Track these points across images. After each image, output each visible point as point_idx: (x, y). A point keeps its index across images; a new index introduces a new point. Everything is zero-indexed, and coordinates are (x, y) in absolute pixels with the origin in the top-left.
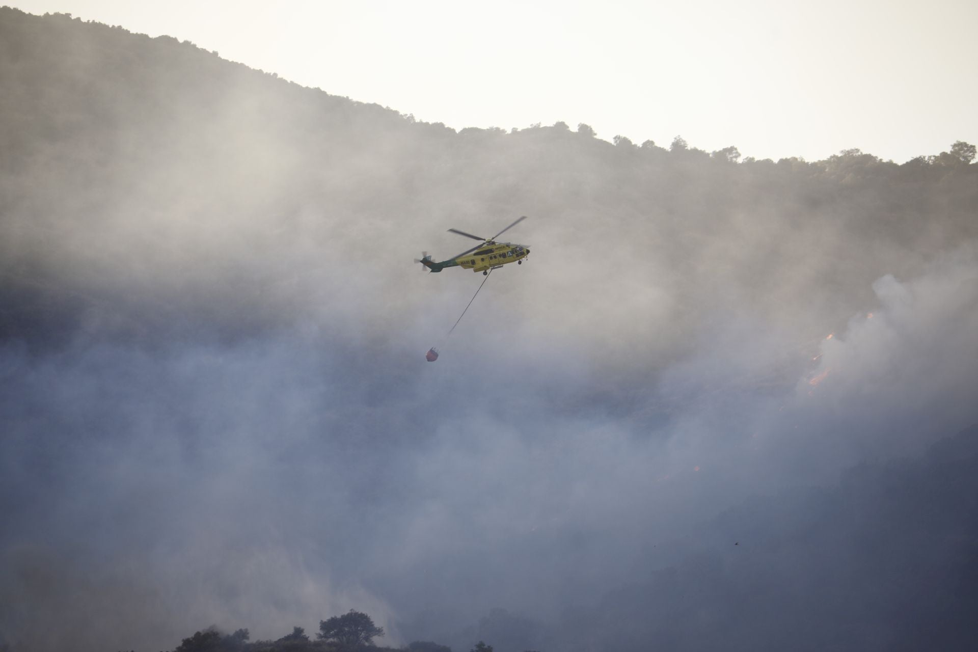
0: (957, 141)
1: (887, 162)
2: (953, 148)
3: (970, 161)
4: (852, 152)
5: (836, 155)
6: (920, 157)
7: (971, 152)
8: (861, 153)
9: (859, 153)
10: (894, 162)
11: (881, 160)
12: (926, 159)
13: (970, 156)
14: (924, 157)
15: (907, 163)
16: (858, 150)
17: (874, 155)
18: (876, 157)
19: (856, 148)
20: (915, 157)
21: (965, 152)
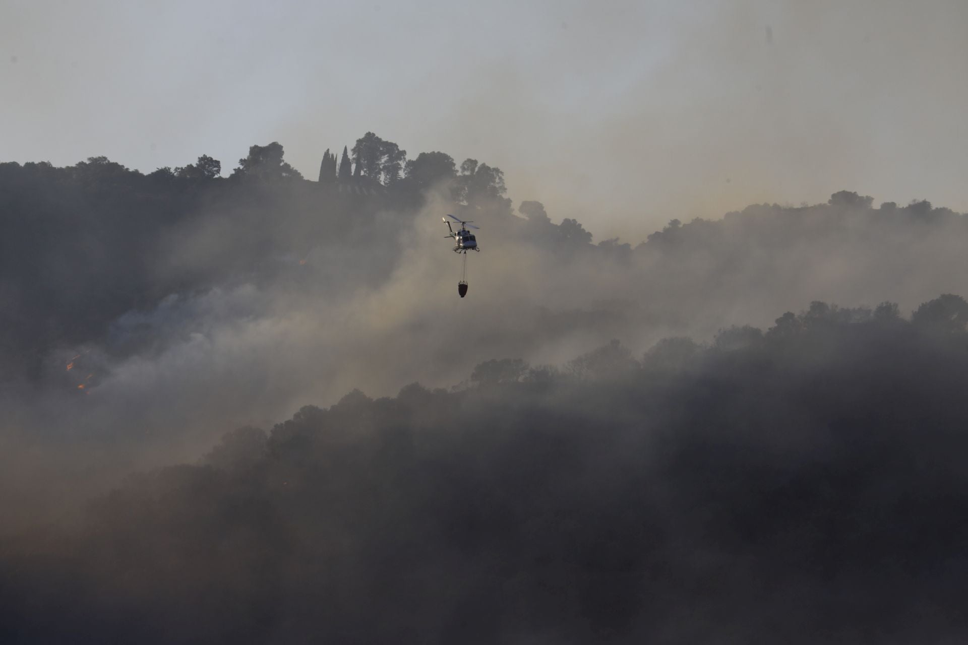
0: (204, 155)
1: (133, 172)
2: (199, 161)
3: (214, 176)
4: (99, 161)
5: (84, 162)
6: (165, 168)
7: (215, 167)
8: (109, 161)
9: (107, 162)
10: (140, 172)
11: (127, 169)
12: (172, 170)
13: (215, 171)
14: (169, 169)
15: (152, 173)
16: (105, 158)
17: (120, 163)
18: (123, 166)
19: (104, 156)
20: (160, 168)
21: (209, 166)
